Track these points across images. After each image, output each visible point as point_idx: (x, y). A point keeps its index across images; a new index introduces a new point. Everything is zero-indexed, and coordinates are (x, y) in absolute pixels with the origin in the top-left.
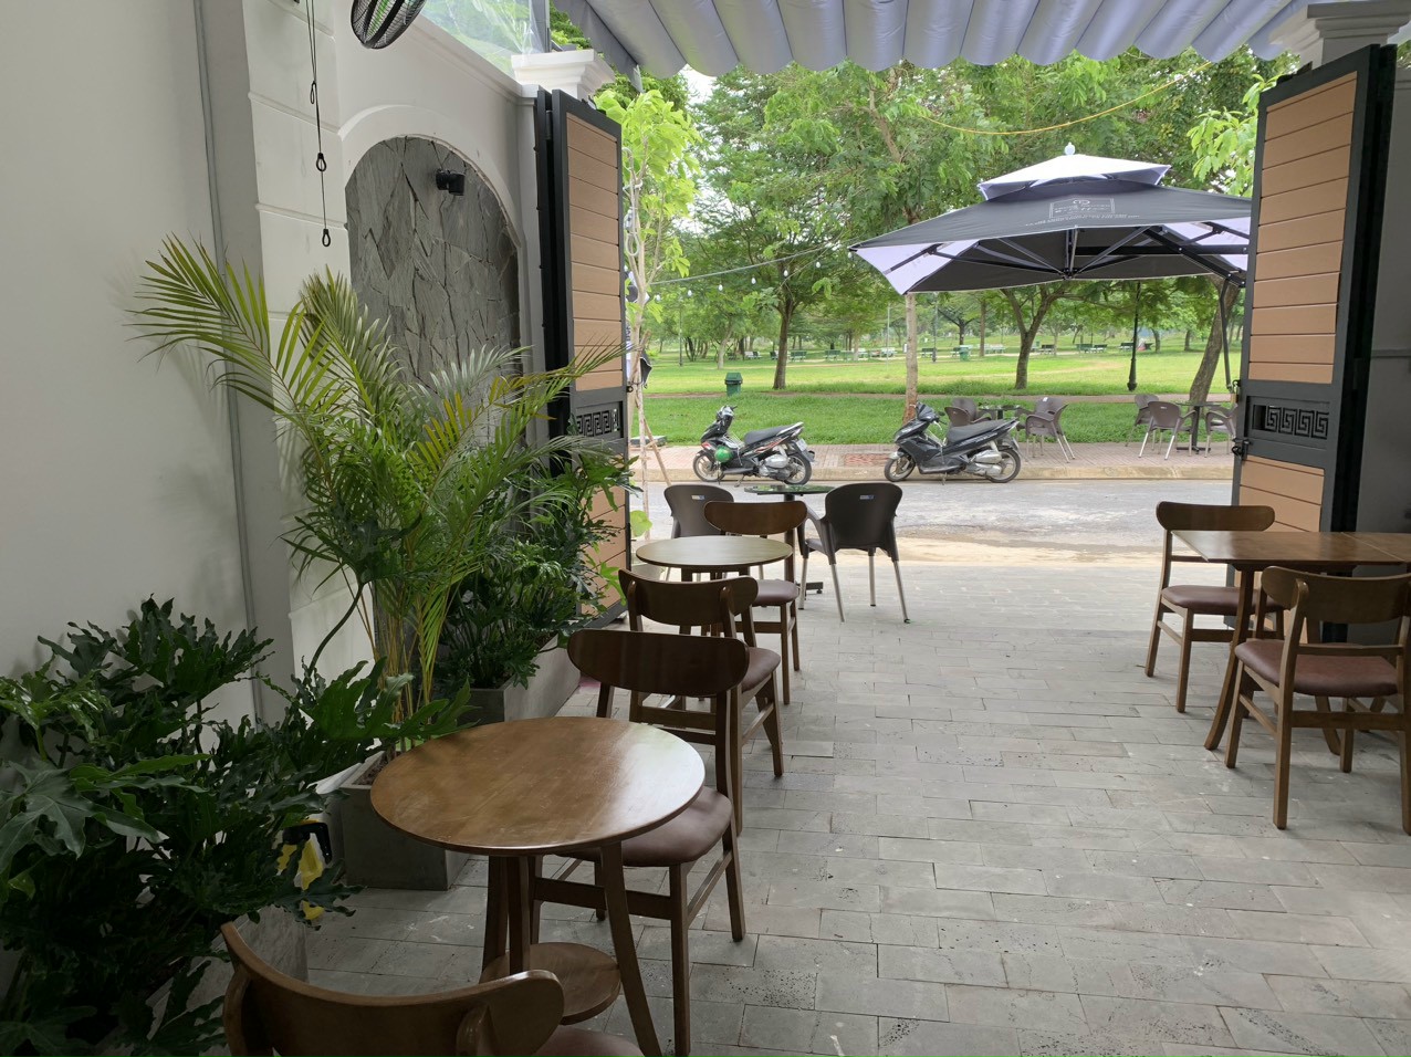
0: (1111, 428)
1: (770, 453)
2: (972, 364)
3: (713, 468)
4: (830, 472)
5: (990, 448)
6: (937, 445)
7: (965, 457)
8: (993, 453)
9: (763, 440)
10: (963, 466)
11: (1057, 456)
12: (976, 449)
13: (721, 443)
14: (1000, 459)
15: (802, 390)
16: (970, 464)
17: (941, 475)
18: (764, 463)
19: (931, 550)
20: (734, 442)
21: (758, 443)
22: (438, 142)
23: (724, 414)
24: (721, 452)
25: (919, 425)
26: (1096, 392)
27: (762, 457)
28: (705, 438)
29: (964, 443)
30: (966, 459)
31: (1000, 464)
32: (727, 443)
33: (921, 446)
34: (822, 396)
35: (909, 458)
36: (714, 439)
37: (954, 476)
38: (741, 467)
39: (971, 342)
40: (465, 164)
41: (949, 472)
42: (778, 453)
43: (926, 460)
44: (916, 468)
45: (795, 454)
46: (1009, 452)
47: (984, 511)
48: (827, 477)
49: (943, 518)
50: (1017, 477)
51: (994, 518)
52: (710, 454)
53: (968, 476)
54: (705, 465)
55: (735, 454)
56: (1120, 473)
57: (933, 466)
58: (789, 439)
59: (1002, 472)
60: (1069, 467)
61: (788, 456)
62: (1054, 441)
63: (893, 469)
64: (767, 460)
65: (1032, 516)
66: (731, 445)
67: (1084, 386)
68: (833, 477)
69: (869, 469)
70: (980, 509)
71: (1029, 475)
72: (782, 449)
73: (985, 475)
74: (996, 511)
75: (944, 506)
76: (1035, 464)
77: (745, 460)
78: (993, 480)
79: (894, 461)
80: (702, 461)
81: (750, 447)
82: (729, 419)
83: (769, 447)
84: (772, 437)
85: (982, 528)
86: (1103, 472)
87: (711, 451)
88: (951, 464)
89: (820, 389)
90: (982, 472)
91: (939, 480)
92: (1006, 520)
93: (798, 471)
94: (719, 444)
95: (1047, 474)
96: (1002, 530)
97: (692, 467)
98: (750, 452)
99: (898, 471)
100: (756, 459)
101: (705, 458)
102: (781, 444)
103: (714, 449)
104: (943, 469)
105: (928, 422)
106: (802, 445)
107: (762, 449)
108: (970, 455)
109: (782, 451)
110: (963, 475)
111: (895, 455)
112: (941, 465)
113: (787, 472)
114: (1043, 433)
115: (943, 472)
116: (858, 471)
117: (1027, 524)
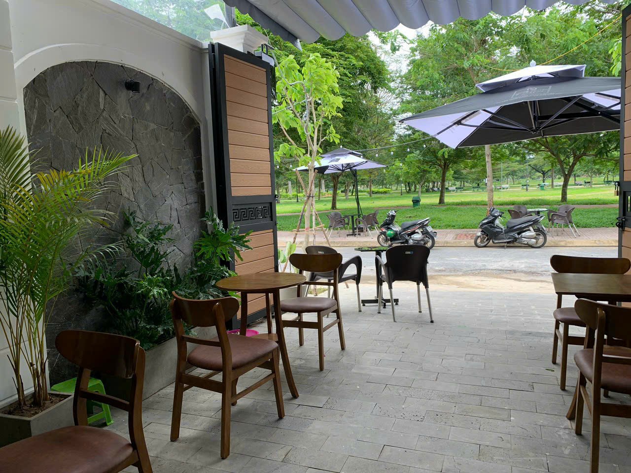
0: (604, 220)
1: (414, 233)
2: (546, 191)
3: (386, 240)
4: (447, 243)
5: (529, 230)
6: (502, 229)
7: (516, 235)
8: (531, 233)
9: (410, 227)
10: (515, 239)
11: (570, 235)
12: (521, 231)
13: (389, 228)
14: (535, 236)
15: (453, 204)
16: (519, 238)
17: (504, 244)
18: (411, 238)
19: (483, 283)
20: (397, 228)
21: (408, 228)
22: (126, 66)
23: (390, 214)
24: (389, 232)
25: (492, 218)
26: (604, 203)
27: (410, 235)
28: (382, 226)
29: (515, 228)
30: (517, 236)
31: (535, 238)
32: (393, 228)
33: (492, 229)
34: (459, 207)
35: (487, 235)
36: (386, 226)
37: (511, 245)
38: (400, 240)
39: (548, 182)
40: (153, 79)
41: (508, 242)
42: (417, 233)
43: (496, 236)
44: (491, 240)
45: (426, 233)
46: (539, 231)
47: (519, 263)
48: (445, 245)
49: (496, 266)
50: (546, 245)
51: (523, 266)
52: (384, 233)
53: (520, 245)
54: (383, 239)
55: (397, 233)
56: (604, 243)
57: (500, 239)
58: (423, 226)
59: (537, 242)
60: (575, 240)
61: (423, 234)
62: (567, 226)
63: (479, 241)
64: (412, 236)
65: (545, 265)
66: (395, 229)
67: (599, 200)
68: (449, 245)
69: (467, 241)
70: (518, 261)
71: (552, 244)
72: (419, 231)
73: (527, 244)
74: (526, 262)
75: (499, 260)
76: (557, 239)
77: (401, 236)
78: (532, 247)
79: (479, 237)
80: (381, 237)
81: (404, 230)
82: (393, 217)
83: (413, 230)
84: (414, 225)
85: (515, 271)
86: (595, 243)
87: (385, 232)
88: (509, 238)
89: (462, 204)
90: (526, 242)
91: (503, 247)
92: (530, 267)
93: (428, 242)
94: (388, 229)
95: (563, 244)
96: (526, 273)
97: (377, 240)
98: (404, 233)
99: (481, 242)
100: (407, 236)
101: (383, 236)
102: (419, 228)
103: (386, 231)
104: (505, 241)
105: (496, 217)
106: (429, 229)
107: (409, 231)
108: (519, 234)
109: (420, 232)
110: (516, 244)
111: (479, 234)
112: (503, 239)
113: (422, 242)
114: (562, 222)
115: (505, 243)
116: (462, 242)
117: (540, 270)
